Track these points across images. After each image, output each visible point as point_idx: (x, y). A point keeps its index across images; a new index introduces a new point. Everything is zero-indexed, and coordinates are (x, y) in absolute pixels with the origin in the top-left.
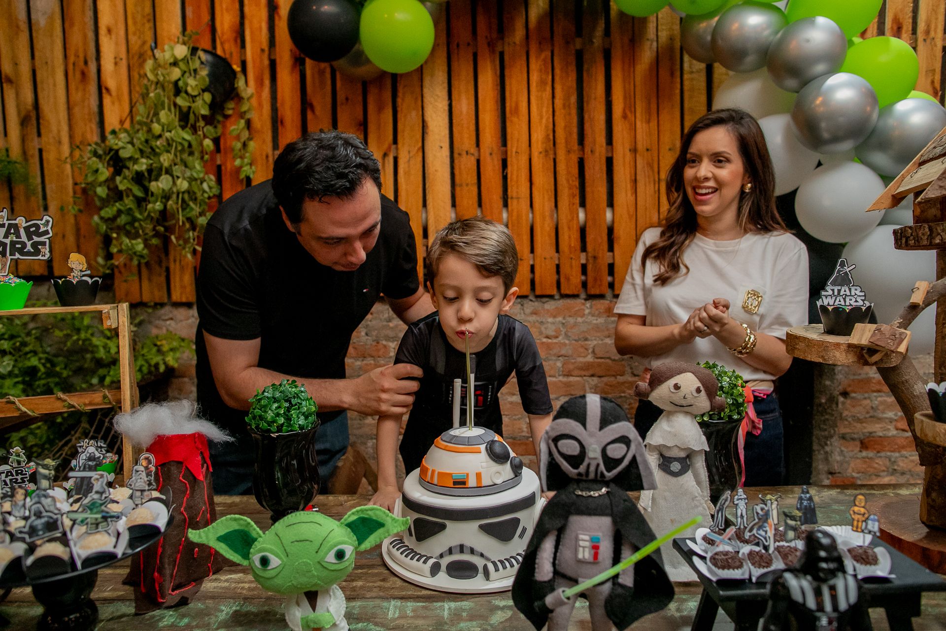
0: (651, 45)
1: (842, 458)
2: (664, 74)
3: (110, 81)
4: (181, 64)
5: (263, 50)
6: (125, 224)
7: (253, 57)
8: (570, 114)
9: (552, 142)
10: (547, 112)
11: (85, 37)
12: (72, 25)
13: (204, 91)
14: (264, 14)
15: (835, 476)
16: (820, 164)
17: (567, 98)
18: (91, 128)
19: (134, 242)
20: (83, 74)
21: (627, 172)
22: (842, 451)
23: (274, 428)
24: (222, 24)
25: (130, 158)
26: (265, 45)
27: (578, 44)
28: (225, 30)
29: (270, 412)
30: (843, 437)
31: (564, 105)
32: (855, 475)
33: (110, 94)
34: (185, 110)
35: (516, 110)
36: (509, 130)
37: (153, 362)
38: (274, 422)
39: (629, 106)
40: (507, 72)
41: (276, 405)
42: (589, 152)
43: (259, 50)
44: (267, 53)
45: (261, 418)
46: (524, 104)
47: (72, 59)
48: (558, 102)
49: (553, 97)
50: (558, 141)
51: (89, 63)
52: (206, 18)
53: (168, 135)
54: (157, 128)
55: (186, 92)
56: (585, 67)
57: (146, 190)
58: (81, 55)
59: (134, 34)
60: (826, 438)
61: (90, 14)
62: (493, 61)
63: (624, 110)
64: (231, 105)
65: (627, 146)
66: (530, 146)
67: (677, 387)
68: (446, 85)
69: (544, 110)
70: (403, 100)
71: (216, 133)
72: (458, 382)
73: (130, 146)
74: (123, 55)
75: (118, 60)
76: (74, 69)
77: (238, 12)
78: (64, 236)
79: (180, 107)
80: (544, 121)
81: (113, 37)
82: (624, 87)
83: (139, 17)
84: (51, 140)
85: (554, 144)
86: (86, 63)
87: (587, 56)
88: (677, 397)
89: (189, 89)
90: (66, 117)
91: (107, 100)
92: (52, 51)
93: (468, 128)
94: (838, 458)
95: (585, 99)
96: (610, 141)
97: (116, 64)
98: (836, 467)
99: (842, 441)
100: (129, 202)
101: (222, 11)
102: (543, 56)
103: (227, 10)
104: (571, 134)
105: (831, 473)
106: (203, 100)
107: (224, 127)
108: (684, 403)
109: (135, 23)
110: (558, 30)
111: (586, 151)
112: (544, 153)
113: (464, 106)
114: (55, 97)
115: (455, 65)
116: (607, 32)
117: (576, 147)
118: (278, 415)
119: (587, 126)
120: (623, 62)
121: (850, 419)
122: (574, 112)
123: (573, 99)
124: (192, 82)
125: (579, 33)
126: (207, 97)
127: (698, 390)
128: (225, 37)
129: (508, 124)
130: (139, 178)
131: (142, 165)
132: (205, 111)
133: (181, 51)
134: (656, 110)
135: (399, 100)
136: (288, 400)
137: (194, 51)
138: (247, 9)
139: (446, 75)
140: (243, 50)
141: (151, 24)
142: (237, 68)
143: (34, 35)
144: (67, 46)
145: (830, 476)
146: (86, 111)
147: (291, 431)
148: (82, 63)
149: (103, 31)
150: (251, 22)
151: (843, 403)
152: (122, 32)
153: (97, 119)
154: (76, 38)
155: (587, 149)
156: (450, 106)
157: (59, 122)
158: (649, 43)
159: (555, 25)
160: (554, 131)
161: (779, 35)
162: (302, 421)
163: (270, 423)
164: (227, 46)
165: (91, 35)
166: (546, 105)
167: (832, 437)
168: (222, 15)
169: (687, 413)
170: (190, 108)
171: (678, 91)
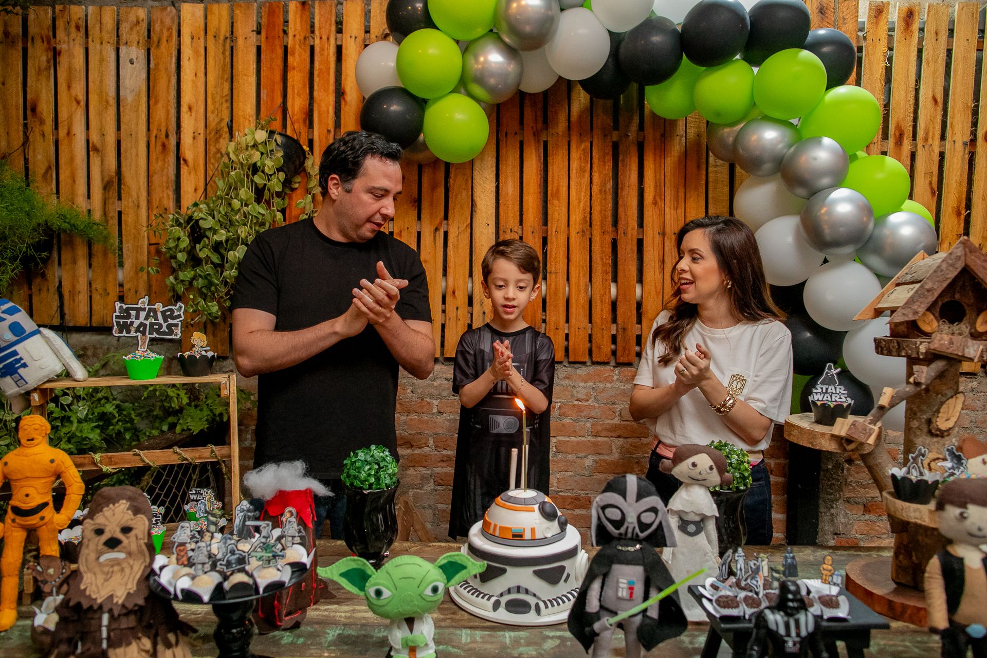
0: (681, 140)
1: (847, 520)
2: (692, 165)
3: (188, 152)
4: (260, 146)
5: (329, 131)
6: (202, 288)
7: (319, 136)
8: (605, 199)
9: (588, 223)
10: (585, 196)
11: (168, 112)
12: (157, 102)
13: (279, 170)
14: (331, 99)
15: (840, 536)
16: (826, 261)
17: (603, 184)
18: (168, 196)
19: (210, 304)
20: (164, 145)
21: (656, 254)
22: (847, 514)
23: (366, 486)
24: (293, 106)
25: (210, 229)
26: (331, 127)
27: (615, 136)
28: (296, 112)
29: (363, 472)
30: (848, 501)
31: (601, 191)
32: (858, 536)
33: (188, 166)
34: (260, 187)
35: (557, 195)
36: (550, 212)
37: (217, 412)
38: (365, 481)
39: (660, 194)
40: (550, 160)
41: (367, 467)
42: (622, 234)
43: (325, 131)
44: (332, 133)
45: (356, 477)
46: (565, 189)
47: (154, 132)
48: (595, 188)
49: (591, 183)
50: (594, 223)
51: (170, 137)
52: (279, 100)
53: (245, 209)
54: (236, 204)
55: (263, 172)
56: (621, 157)
57: (222, 257)
58: (163, 130)
59: (213, 112)
60: (832, 501)
61: (173, 93)
62: (537, 149)
63: (654, 198)
64: (298, 179)
65: (657, 230)
66: (568, 226)
67: (694, 465)
68: (494, 169)
69: (583, 194)
70: (455, 181)
71: (284, 204)
72: (515, 451)
73: (210, 218)
74: (202, 131)
75: (196, 134)
76: (156, 142)
77: (308, 97)
78: (136, 292)
79: (256, 183)
80: (582, 204)
81: (193, 114)
82: (655, 177)
83: (218, 98)
84: (131, 204)
85: (591, 226)
86: (167, 136)
87: (621, 148)
88: (694, 473)
89: (266, 169)
90: (146, 184)
91: (184, 170)
92: (137, 124)
93: (513, 208)
94: (843, 520)
95: (620, 186)
96: (641, 224)
97: (194, 138)
98: (841, 529)
99: (847, 505)
100: (208, 269)
101: (293, 94)
102: (583, 146)
103: (299, 95)
104: (606, 217)
105: (836, 534)
106: (278, 178)
107: (290, 198)
108: (699, 477)
109: (214, 102)
110: (597, 122)
111: (619, 232)
112: (581, 234)
113: (510, 188)
114: (137, 166)
115: (503, 152)
116: (641, 127)
117: (610, 228)
118: (369, 475)
119: (621, 210)
120: (655, 155)
121: (854, 485)
122: (609, 198)
123: (609, 185)
124: (269, 163)
125: (616, 127)
126: (282, 176)
127: (711, 468)
128: (295, 118)
129: (549, 206)
130: (217, 247)
131: (222, 235)
132: (278, 188)
133: (261, 136)
134: (683, 200)
135: (451, 181)
136: (378, 464)
137: (271, 133)
138: (316, 94)
139: (494, 160)
140: (311, 130)
141: (229, 104)
142: (306, 148)
143: (122, 109)
144: (151, 120)
145: (835, 537)
146: (164, 178)
147: (380, 489)
148: (163, 136)
149: (184, 109)
150: (319, 106)
151: (848, 469)
152: (202, 110)
153: (174, 187)
154: (159, 114)
155: (620, 231)
156: (497, 187)
157: (140, 188)
158: (678, 138)
159: (594, 119)
160: (591, 214)
161: (792, 149)
162: (388, 481)
163: (362, 482)
164: (296, 126)
165: (173, 112)
166: (584, 190)
167: (837, 500)
168: (293, 98)
169: (702, 485)
170: (265, 185)
171: (703, 182)
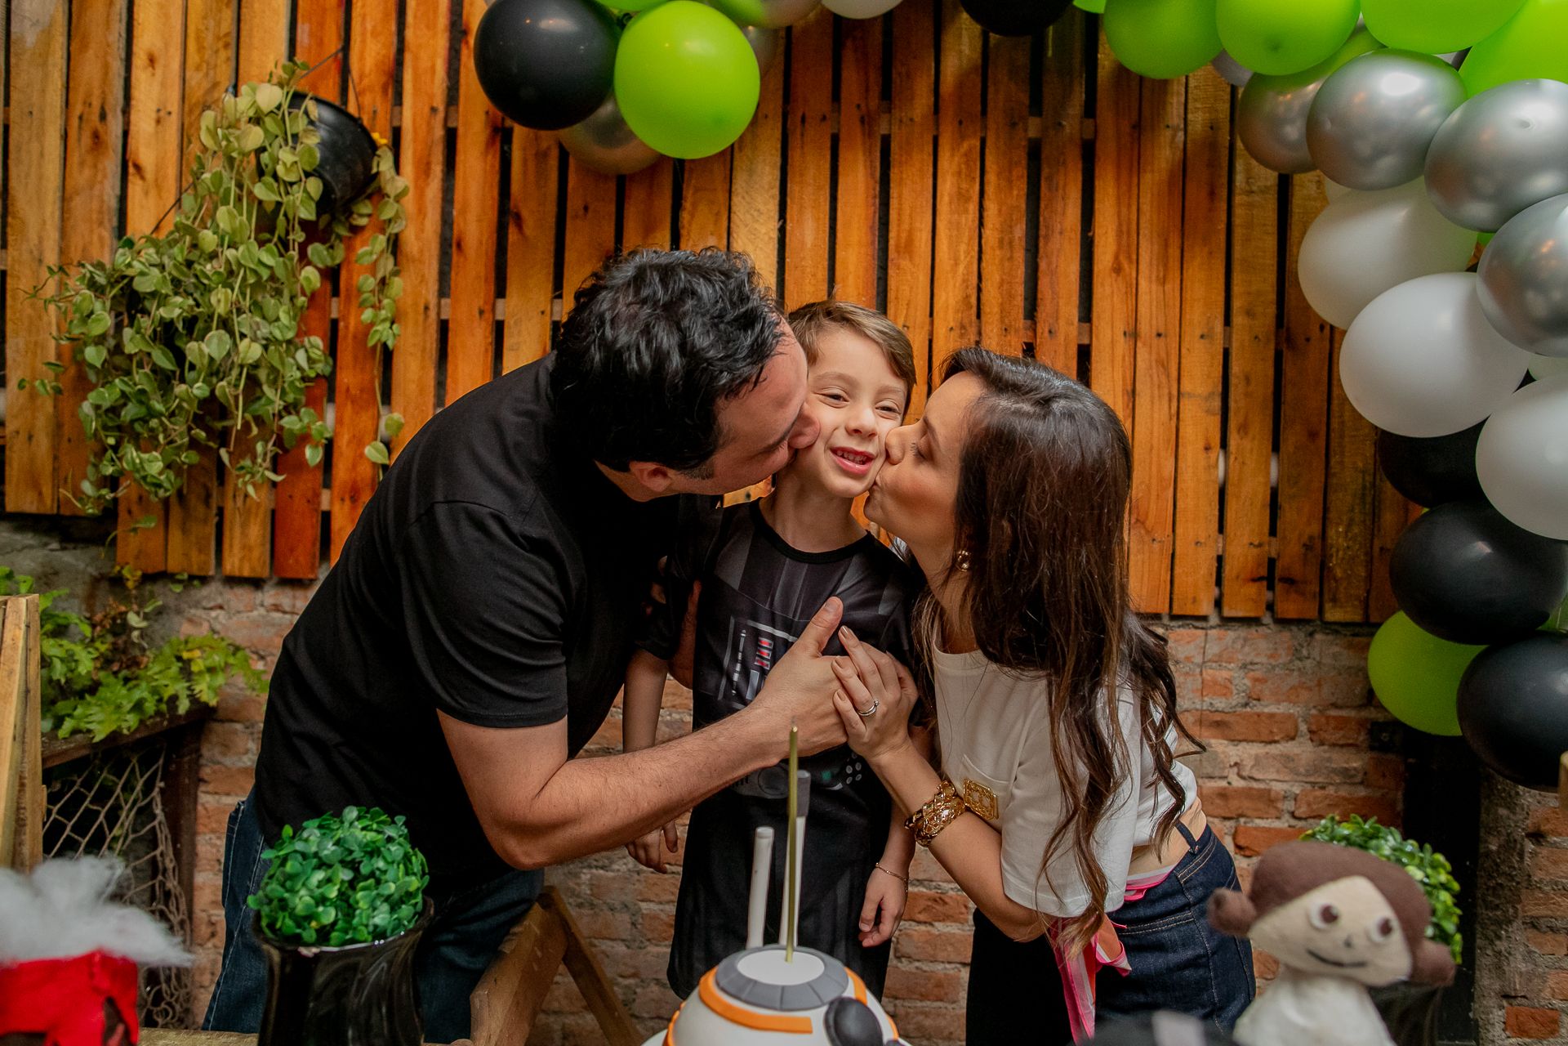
0: (1174, 136)
1: (1531, 967)
2: (1196, 193)
3: (145, 152)
4: (268, 120)
5: (434, 110)
6: (133, 421)
7: (414, 121)
8: (1011, 259)
9: (974, 309)
10: (967, 253)
11: (106, 68)
12: (84, 47)
13: (308, 175)
14: (442, 43)
15: (1515, 1002)
16: (1528, 379)
17: (1007, 227)
18: (101, 238)
19: (145, 456)
20: (96, 136)
21: (1118, 375)
22: (1530, 952)
23: (309, 935)
24: (362, 58)
25: (154, 294)
26: (439, 102)
27: (1033, 127)
28: (367, 70)
29: (303, 892)
30: (1533, 924)
31: (1001, 241)
32: (1557, 1003)
33: (143, 178)
34: (269, 208)
35: (908, 247)
36: (892, 283)
38: (309, 917)
39: (1128, 251)
40: (894, 175)
41: (320, 875)
42: (1046, 334)
43: (427, 110)
44: (441, 115)
45: (283, 905)
46: (924, 237)
47: (78, 109)
48: (991, 234)
49: (981, 224)
50: (986, 309)
51: (109, 117)
52: (333, 45)
53: (230, 253)
54: (208, 238)
55: (275, 176)
56: (1045, 172)
57: (180, 357)
58: (96, 104)
59: (198, 68)
60: (1499, 923)
61: (119, 28)
62: (869, 152)
63: (1117, 257)
64: (365, 208)
65: (1120, 327)
66: (931, 314)
67: (1329, 915)
68: (776, 191)
69: (963, 247)
70: (692, 216)
71: (333, 258)
73: (155, 271)
74: (174, 106)
75: (162, 114)
76: (80, 128)
77: (395, 40)
78: (30, 437)
79: (260, 202)
80: (961, 269)
81: (159, 71)
82: (1119, 216)
83: (209, 39)
84: (26, 256)
85: (979, 316)
86: (103, 116)
87: (1046, 151)
88: (1329, 942)
89: (280, 169)
90: (57, 214)
91: (135, 187)
92: (43, 91)
93: (814, 275)
94: (1523, 967)
95: (1042, 232)
96: (1086, 314)
97: (158, 121)
98: (1518, 985)
99: (1531, 933)
100: (141, 379)
101: (363, 34)
102: (965, 145)
103: (375, 34)
104: (1011, 296)
105: (1506, 996)
106: (305, 190)
107: (350, 249)
108: (1345, 956)
109: (201, 49)
110: (997, 99)
111: (1039, 330)
112: (957, 332)
113: (808, 232)
114: (40, 177)
115: (795, 156)
116: (1090, 110)
117: (1020, 322)
118: (322, 900)
119: (1044, 284)
120: (1118, 166)
121: (1547, 889)
122: (1020, 255)
123: (1020, 231)
124: (286, 156)
125: (1036, 106)
126: (314, 186)
127: (1385, 929)
128: (366, 82)
129: (892, 272)
130: (167, 335)
131: (175, 309)
132: (307, 213)
133: (270, 96)
134: (1177, 265)
135: (685, 216)
136: (354, 866)
137: (297, 98)
138: (409, 33)
139: (777, 173)
140: (397, 109)
141: (231, 52)
142: (381, 138)
143: (13, 60)
144: (71, 85)
145: (1505, 1003)
146: (95, 205)
147: (353, 941)
148: (95, 117)
149: (139, 60)
150: (416, 58)
151: (1534, 854)
152: (175, 65)
153: (115, 222)
154: (89, 70)
155: (1042, 328)
156: (782, 231)
157: (44, 222)
158: (1169, 133)
159: (991, 90)
160: (979, 290)
161: (1456, 116)
162: (381, 918)
163: (303, 920)
164: (367, 100)
165: (117, 67)
166: (965, 239)
167: (1509, 922)
168: (363, 41)
170: (279, 204)
171: (1222, 226)
